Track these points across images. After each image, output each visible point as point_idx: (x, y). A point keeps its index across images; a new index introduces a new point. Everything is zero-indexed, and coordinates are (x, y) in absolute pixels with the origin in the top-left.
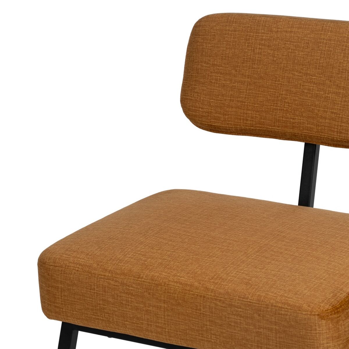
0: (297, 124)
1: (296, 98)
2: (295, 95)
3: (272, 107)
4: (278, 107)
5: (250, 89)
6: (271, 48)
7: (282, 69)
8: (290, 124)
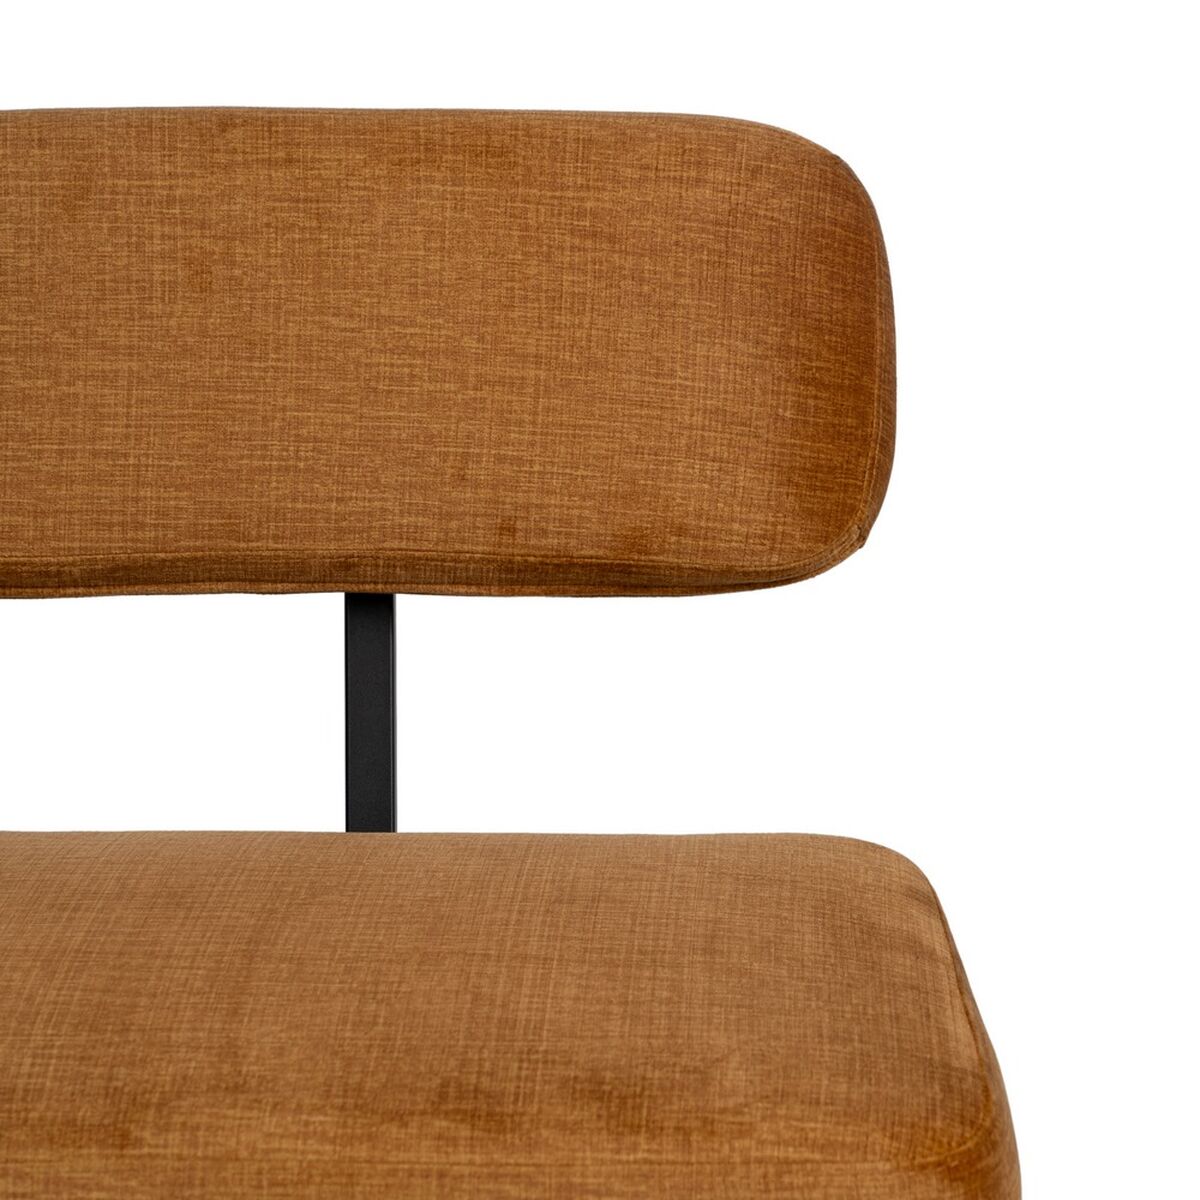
0: (359, 521)
1: (346, 415)
2: (341, 405)
3: (244, 462)
4: (271, 460)
5: (141, 401)
6: (213, 233)
7: (271, 309)
8: (327, 520)
